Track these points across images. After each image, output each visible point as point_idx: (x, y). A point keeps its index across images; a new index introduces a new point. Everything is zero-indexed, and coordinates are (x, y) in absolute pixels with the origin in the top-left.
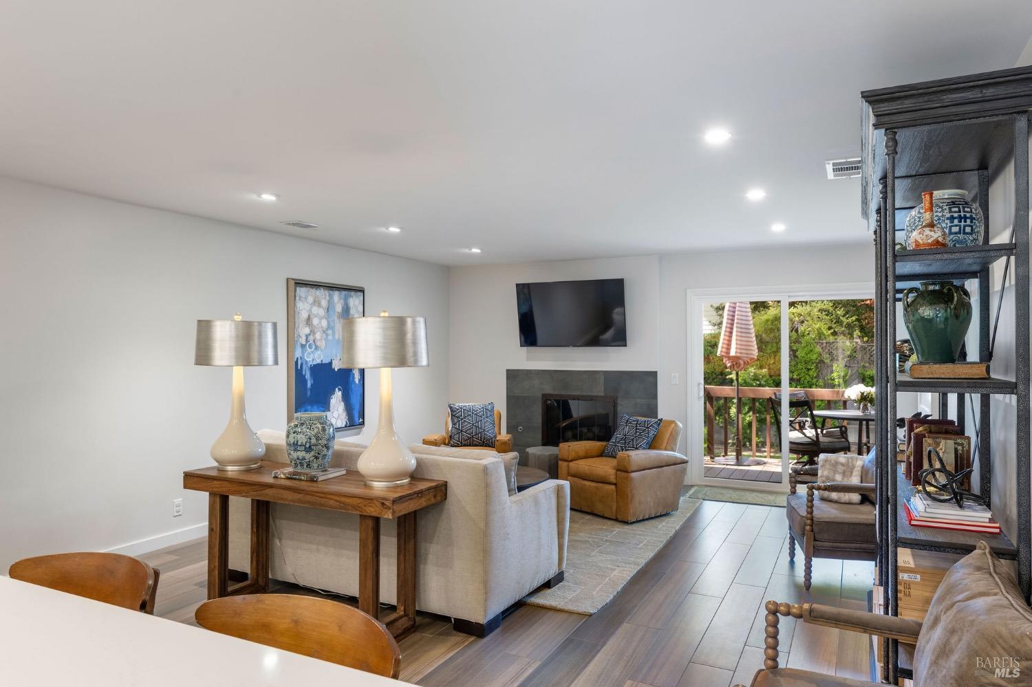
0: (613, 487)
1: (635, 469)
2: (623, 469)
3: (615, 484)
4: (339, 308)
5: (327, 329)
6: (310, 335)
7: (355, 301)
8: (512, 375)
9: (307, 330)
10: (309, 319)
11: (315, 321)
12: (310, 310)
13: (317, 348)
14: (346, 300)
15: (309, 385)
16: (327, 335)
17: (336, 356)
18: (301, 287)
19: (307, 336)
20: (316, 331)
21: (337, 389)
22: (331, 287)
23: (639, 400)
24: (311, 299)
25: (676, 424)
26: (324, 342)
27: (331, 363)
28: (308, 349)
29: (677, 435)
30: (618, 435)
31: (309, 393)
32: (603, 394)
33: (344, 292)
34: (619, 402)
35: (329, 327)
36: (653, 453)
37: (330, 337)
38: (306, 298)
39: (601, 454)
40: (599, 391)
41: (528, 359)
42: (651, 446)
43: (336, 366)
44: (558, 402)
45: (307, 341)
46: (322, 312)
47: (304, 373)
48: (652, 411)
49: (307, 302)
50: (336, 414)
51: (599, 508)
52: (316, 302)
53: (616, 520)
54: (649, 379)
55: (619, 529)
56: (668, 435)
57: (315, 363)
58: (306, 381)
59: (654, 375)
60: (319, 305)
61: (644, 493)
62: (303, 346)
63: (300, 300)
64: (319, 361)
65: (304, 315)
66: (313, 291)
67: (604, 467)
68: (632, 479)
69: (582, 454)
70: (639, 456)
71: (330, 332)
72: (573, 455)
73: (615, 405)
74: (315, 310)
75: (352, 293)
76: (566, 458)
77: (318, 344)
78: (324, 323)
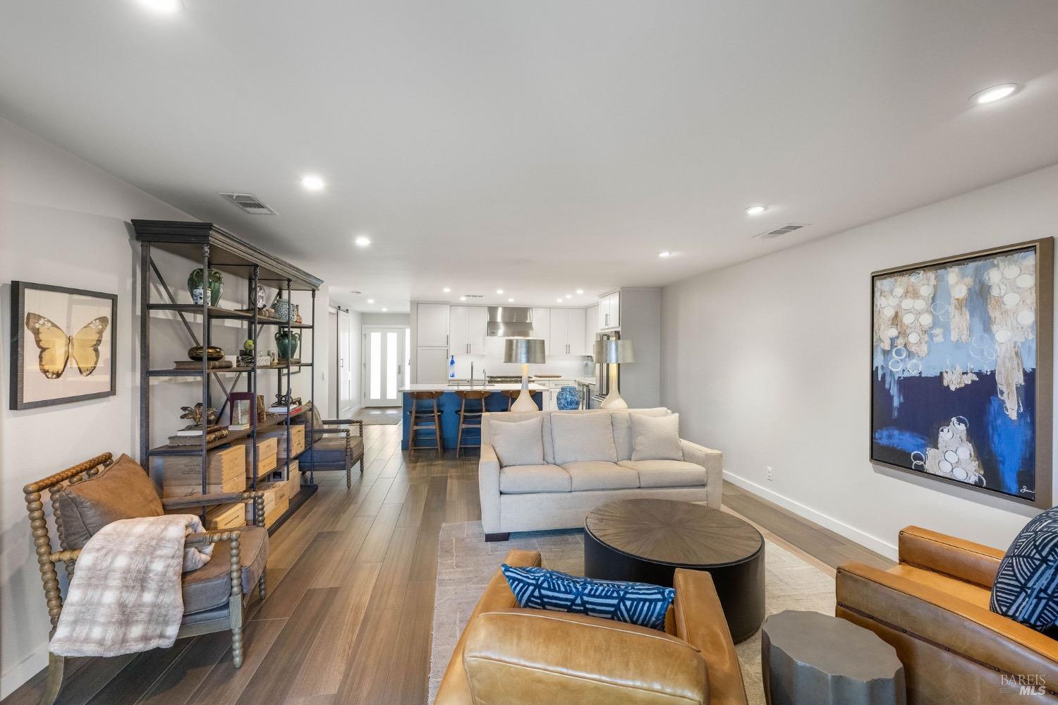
4: (961, 294)
5: (931, 328)
6: (897, 337)
9: (893, 332)
10: (896, 320)
11: (908, 319)
12: (899, 306)
13: (910, 355)
14: (978, 274)
15: (896, 403)
16: (931, 336)
17: (954, 367)
18: (885, 278)
19: (892, 340)
20: (908, 332)
21: (954, 419)
22: (942, 264)
24: (899, 291)
26: (925, 348)
27: (940, 378)
28: (894, 355)
31: (896, 414)
33: (974, 264)
35: (935, 323)
37: (939, 339)
38: (891, 292)
43: (955, 382)
45: (892, 345)
46: (920, 304)
47: (887, 386)
50: (952, 457)
52: (912, 293)
57: (906, 375)
58: (891, 398)
60: (916, 295)
62: (886, 353)
63: (881, 295)
64: (915, 373)
65: (889, 312)
66: (905, 277)
71: (938, 331)
74: (907, 303)
77: (913, 349)
78: (926, 320)
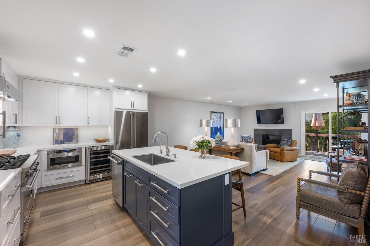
0: (280, 154)
1: (285, 150)
2: (282, 150)
3: (280, 153)
4: (219, 117)
7: (222, 115)
8: (255, 130)
10: (214, 119)
11: (215, 119)
13: (215, 124)
14: (220, 115)
15: (214, 131)
17: (218, 125)
18: (212, 113)
19: (213, 122)
20: (215, 121)
21: (219, 132)
22: (217, 113)
23: (287, 136)
24: (214, 115)
25: (297, 141)
27: (217, 127)
29: (297, 143)
30: (281, 143)
31: (214, 133)
32: (278, 134)
33: (220, 114)
34: (282, 136)
36: (290, 148)
39: (277, 147)
40: (277, 134)
41: (259, 126)
42: (290, 146)
43: (219, 127)
44: (266, 136)
46: (216, 117)
47: (213, 129)
48: (291, 138)
49: (213, 116)
51: (276, 158)
52: (215, 116)
53: (281, 161)
54: (291, 131)
55: (281, 163)
56: (294, 144)
59: (292, 130)
60: (216, 116)
61: (288, 155)
62: (213, 124)
64: (215, 127)
65: (213, 118)
66: (214, 113)
67: (278, 150)
68: (284, 152)
69: (272, 147)
70: (286, 148)
71: (217, 121)
72: (270, 147)
73: (281, 137)
74: (215, 117)
75: (221, 114)
76: (268, 147)
77: (215, 123)
78: (216, 119)
